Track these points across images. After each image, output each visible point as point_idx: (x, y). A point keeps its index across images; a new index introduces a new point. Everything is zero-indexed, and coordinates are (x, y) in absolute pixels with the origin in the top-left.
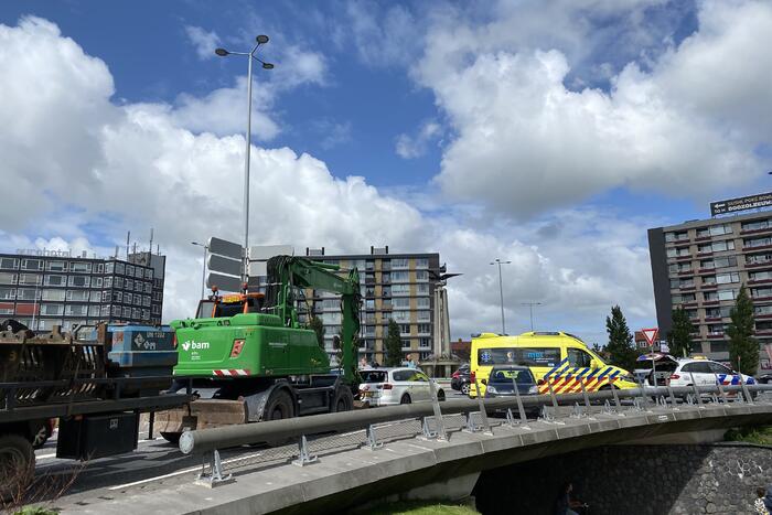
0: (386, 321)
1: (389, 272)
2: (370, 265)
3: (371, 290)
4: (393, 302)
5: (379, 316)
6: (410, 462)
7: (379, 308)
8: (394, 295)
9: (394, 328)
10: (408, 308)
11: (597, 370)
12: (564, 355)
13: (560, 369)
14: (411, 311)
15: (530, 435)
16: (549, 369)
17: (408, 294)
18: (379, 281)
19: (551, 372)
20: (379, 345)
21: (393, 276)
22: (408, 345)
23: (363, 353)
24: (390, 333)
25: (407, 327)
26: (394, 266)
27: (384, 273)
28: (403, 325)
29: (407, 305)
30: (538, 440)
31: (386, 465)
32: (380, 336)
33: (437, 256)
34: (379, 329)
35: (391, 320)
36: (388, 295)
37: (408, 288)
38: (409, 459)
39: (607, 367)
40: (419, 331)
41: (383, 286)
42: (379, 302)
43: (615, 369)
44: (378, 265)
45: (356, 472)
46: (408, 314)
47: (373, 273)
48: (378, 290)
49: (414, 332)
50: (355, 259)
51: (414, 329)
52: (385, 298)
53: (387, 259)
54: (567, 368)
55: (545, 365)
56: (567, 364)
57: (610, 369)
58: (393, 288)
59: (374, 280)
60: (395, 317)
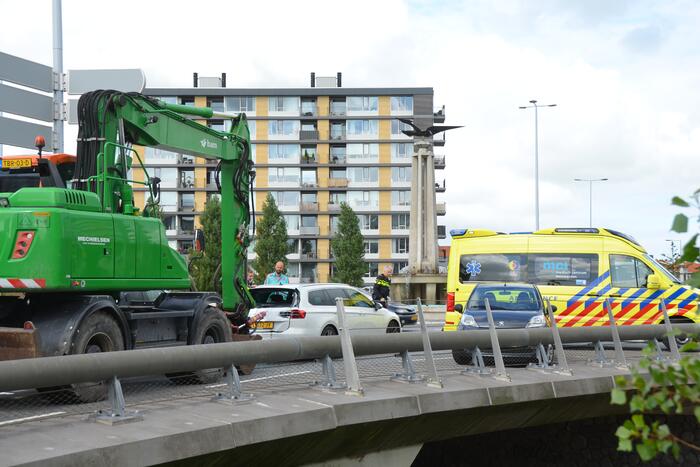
0: (336, 207)
1: (342, 121)
2: (308, 107)
3: (310, 152)
4: (350, 174)
5: (323, 198)
6: (290, 422)
7: (324, 185)
8: (350, 161)
9: (349, 218)
10: (376, 185)
11: (658, 292)
12: (603, 266)
13: (595, 290)
14: (380, 190)
15: (508, 389)
16: (577, 290)
17: (376, 161)
18: (324, 135)
19: (580, 295)
20: (323, 250)
21: (351, 127)
22: (375, 249)
23: (294, 263)
24: (343, 229)
25: (374, 219)
26: (352, 108)
27: (333, 122)
28: (367, 214)
29: (374, 179)
30: (518, 398)
31: (249, 425)
32: (325, 233)
33: (428, 93)
34: (323, 221)
35: (345, 207)
36: (340, 162)
37: (375, 149)
38: (290, 419)
39: (677, 288)
40: (394, 226)
41: (333, 145)
42: (324, 173)
43: (690, 291)
44: (322, 108)
45: (196, 435)
46: (375, 196)
47: (314, 122)
48: (322, 153)
49: (385, 226)
50: (280, 95)
51: (385, 223)
52: (336, 167)
53: (338, 97)
54: (608, 288)
55: (571, 282)
56: (608, 281)
57: (681, 291)
58: (350, 149)
59: (316, 134)
60: (353, 201)
